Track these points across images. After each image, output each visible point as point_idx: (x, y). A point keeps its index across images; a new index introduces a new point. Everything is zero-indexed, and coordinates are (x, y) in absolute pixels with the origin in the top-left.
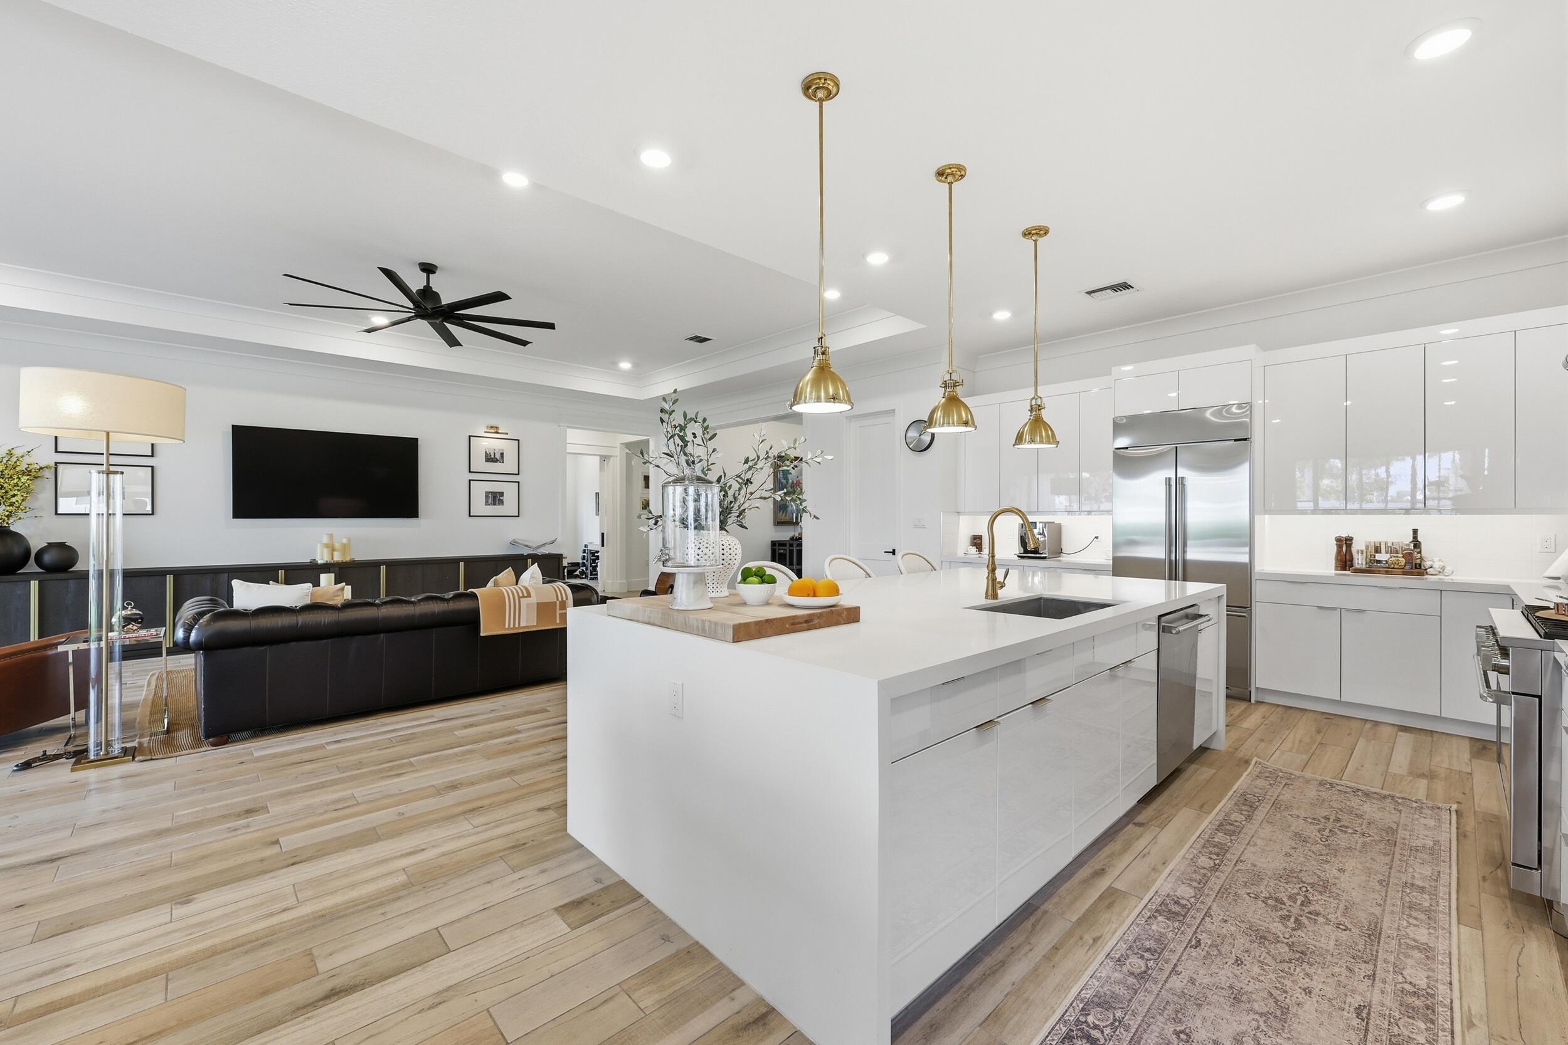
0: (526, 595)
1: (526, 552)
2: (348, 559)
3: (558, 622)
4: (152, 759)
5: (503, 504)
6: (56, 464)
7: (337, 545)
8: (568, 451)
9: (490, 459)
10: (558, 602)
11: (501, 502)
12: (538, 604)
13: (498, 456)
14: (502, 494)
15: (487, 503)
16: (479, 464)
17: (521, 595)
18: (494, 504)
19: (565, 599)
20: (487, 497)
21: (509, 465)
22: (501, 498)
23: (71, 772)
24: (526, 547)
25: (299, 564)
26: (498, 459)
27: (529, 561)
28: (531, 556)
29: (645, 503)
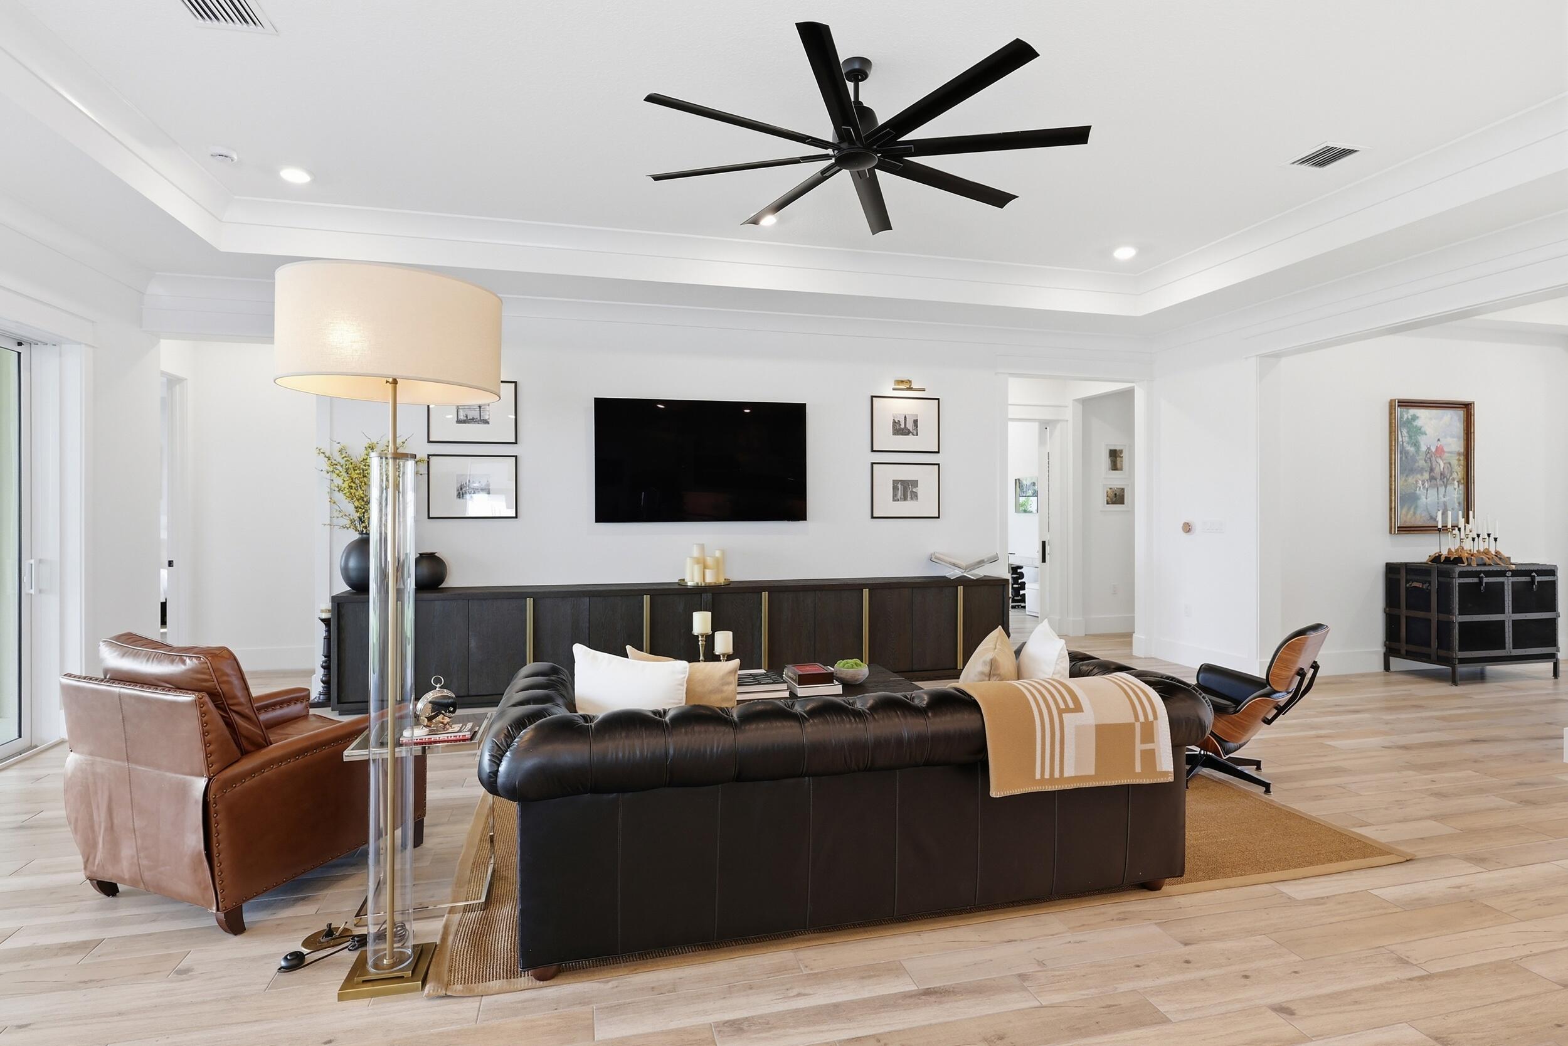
0: (1071, 705)
1: (953, 573)
2: (722, 581)
3: (1138, 769)
4: (446, 996)
5: (917, 499)
6: (429, 456)
7: (709, 561)
8: (1010, 416)
9: (899, 429)
10: (1138, 726)
11: (915, 496)
12: (1096, 725)
13: (910, 426)
14: (915, 483)
15: (895, 499)
16: (886, 439)
17: (1062, 706)
18: (905, 499)
19: (1151, 718)
20: (895, 488)
21: (925, 439)
22: (914, 490)
23: (339, 1000)
24: (952, 567)
25: (666, 587)
26: (911, 430)
27: (960, 589)
28: (962, 581)
29: (1111, 494)
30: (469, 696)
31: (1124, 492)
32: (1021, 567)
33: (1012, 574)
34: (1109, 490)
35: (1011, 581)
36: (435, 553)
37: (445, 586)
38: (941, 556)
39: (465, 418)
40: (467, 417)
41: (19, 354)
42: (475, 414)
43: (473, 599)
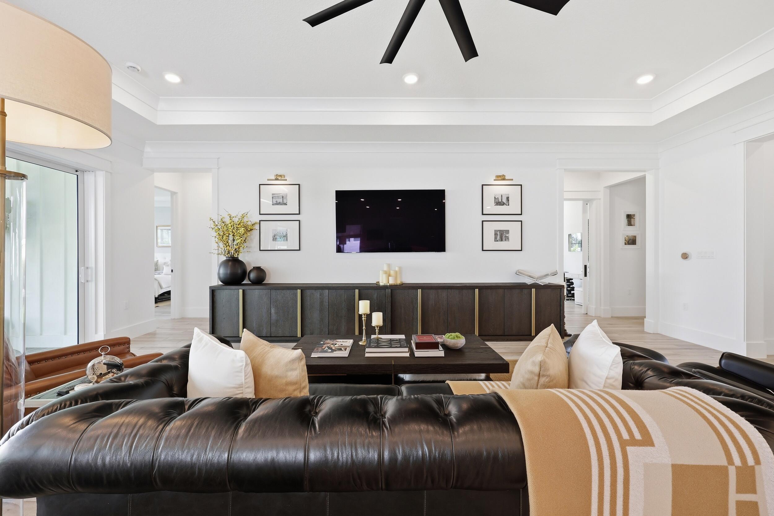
0: (638, 436)
1: (529, 281)
2: (399, 282)
5: (509, 240)
6: (260, 221)
7: (392, 273)
8: (565, 198)
9: (498, 202)
10: (732, 470)
11: (507, 239)
12: (673, 465)
13: (504, 200)
14: (508, 232)
15: (496, 240)
16: (490, 207)
17: (626, 436)
18: (502, 240)
20: (496, 235)
21: (514, 208)
22: (507, 235)
24: (529, 278)
25: (368, 285)
26: (505, 203)
27: (533, 290)
28: (536, 286)
29: (627, 238)
30: (271, 337)
31: (636, 238)
32: (572, 279)
33: (567, 283)
34: (626, 237)
35: (566, 286)
36: (260, 267)
37: (264, 283)
38: (522, 271)
39: (276, 203)
40: (277, 202)
41: (77, 175)
42: (281, 200)
43: (272, 289)
